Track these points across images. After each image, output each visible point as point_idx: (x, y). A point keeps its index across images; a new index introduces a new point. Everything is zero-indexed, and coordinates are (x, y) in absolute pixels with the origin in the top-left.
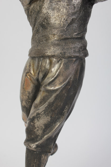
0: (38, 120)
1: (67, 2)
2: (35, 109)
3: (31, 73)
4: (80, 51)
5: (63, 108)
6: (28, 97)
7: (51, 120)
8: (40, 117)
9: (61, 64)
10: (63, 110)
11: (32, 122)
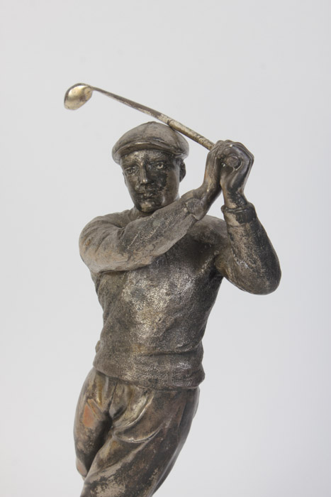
0: (102, 488)
1: (166, 289)
2: (98, 468)
3: (95, 400)
4: (185, 377)
5: (149, 473)
6: (89, 437)
7: (126, 491)
8: (106, 484)
9: (148, 399)
10: (150, 477)
11: (93, 490)
